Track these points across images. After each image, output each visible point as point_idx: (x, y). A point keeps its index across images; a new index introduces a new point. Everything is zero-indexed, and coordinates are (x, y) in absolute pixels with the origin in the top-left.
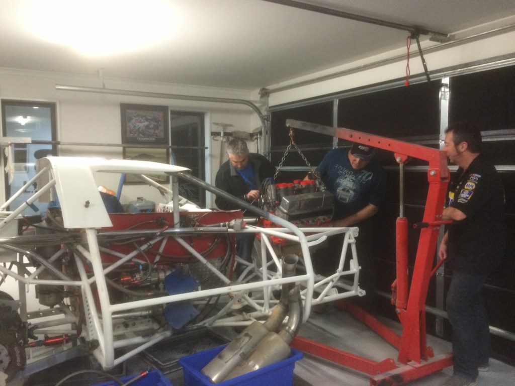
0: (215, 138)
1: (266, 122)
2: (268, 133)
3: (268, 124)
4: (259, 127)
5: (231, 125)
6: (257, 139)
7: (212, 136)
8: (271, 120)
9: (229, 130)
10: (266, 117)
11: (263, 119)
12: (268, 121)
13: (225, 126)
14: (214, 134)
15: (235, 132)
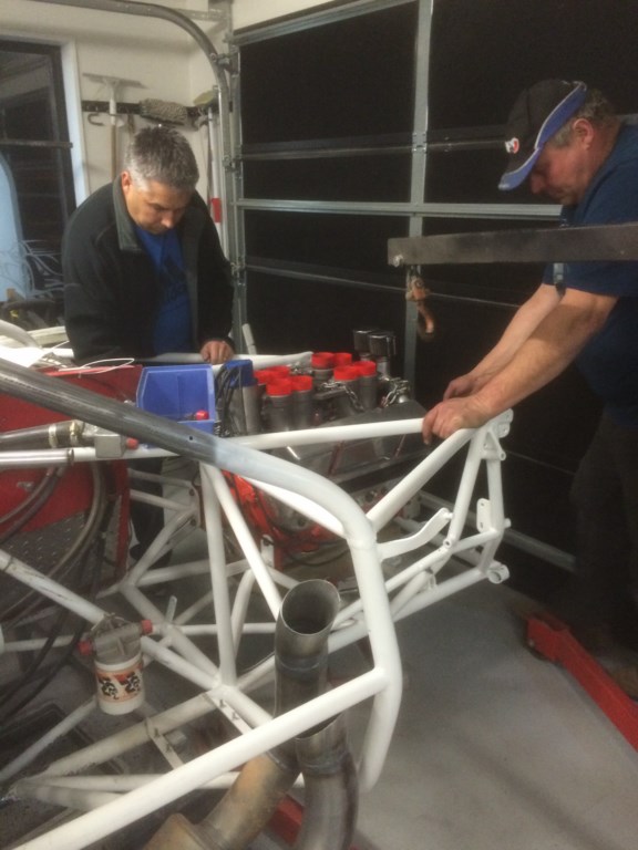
0: (95, 119)
1: (227, 74)
2: (234, 106)
3: (233, 80)
4: (210, 89)
5: (137, 84)
6: (206, 123)
7: (87, 114)
8: (239, 69)
9: (132, 97)
10: (227, 61)
11: (220, 66)
12: (232, 72)
13: (121, 85)
14: (92, 107)
15: (149, 104)
